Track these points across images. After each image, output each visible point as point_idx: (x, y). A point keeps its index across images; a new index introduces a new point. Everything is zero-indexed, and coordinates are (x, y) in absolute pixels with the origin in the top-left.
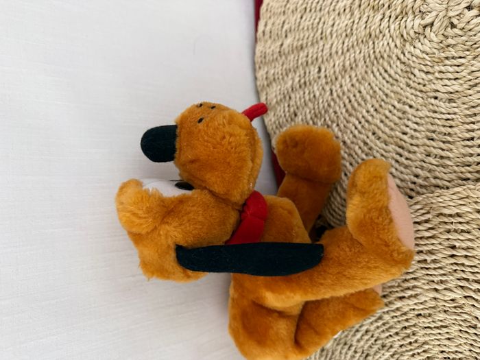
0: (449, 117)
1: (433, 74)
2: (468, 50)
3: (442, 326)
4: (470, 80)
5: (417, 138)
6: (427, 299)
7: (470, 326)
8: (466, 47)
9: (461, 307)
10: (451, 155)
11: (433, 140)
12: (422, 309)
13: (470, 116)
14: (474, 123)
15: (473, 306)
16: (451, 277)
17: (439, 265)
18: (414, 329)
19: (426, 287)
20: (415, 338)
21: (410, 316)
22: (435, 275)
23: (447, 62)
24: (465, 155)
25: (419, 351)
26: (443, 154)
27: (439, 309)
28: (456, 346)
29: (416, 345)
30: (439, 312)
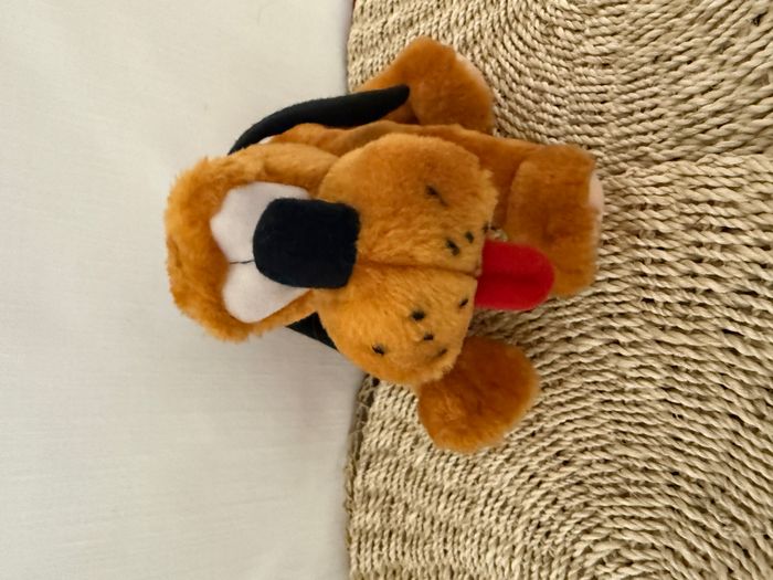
0: (602, 88)
1: (583, 31)
3: (577, 399)
4: (632, 33)
5: (557, 126)
6: (556, 357)
7: (616, 391)
9: (601, 362)
10: (600, 141)
11: (578, 124)
12: (548, 376)
13: (630, 82)
14: (634, 91)
15: (619, 355)
16: (590, 317)
17: (572, 301)
18: (539, 411)
19: (555, 338)
20: (541, 424)
22: (566, 316)
23: (602, 12)
24: (618, 138)
25: (545, 444)
26: (590, 141)
27: (572, 371)
28: (597, 428)
29: (541, 435)
30: (573, 376)
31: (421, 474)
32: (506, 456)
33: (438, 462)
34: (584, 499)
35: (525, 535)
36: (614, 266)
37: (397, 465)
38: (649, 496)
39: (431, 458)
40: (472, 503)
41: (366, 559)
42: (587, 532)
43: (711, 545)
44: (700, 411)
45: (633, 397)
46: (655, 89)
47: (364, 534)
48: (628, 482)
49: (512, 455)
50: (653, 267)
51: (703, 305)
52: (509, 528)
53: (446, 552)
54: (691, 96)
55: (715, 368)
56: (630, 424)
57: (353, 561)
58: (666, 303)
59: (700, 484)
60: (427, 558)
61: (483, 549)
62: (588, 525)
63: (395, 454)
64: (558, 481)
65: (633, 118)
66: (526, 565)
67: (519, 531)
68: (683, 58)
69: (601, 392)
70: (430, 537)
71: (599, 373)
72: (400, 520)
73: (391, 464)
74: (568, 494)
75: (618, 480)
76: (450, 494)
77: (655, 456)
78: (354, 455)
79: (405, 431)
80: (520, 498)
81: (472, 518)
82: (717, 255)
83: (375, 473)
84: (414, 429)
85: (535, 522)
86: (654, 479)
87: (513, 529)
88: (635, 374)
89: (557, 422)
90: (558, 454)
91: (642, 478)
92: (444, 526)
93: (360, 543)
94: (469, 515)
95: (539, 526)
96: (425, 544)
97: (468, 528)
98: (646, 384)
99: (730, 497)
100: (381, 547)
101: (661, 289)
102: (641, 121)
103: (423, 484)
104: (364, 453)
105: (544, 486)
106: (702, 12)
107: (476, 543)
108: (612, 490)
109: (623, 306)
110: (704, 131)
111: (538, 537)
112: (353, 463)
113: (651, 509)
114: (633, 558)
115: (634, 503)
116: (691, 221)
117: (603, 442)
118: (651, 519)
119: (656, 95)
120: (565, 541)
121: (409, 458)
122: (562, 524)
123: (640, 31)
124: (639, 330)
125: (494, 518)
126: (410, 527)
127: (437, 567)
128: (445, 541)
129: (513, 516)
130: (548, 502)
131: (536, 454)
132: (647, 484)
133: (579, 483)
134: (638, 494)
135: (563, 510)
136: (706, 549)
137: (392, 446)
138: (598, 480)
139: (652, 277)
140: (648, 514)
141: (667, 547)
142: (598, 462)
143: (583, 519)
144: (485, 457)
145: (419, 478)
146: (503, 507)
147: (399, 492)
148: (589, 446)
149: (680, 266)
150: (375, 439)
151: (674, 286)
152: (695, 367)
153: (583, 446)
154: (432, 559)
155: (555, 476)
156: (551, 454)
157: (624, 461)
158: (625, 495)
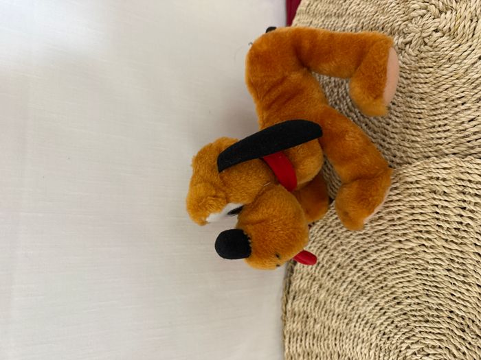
0: (419, 111)
1: (410, 79)
2: (435, 62)
3: (404, 271)
4: (435, 84)
5: (396, 127)
6: (394, 250)
7: (424, 269)
8: (434, 60)
9: (416, 254)
10: (419, 139)
11: (407, 128)
12: (390, 259)
13: (434, 110)
14: (435, 115)
15: (425, 252)
16: (411, 231)
17: (402, 222)
18: (385, 276)
19: (393, 240)
20: (386, 283)
21: (382, 265)
22: (399, 230)
23: (420, 70)
24: (428, 139)
25: (388, 293)
26: (413, 138)
27: (402, 257)
28: (414, 287)
29: (386, 288)
30: (402, 260)
31: (323, 304)
32: (367, 298)
33: (332, 298)
34: (407, 322)
35: (377, 338)
36: (422, 207)
37: (310, 299)
38: (438, 322)
39: (329, 295)
40: (350, 320)
41: (293, 347)
42: (408, 338)
43: (467, 347)
44: (464, 282)
45: (432, 273)
46: (446, 116)
47: (292, 334)
48: (429, 315)
49: (371, 297)
50: (441, 210)
51: (465, 231)
52: (369, 334)
53: (336, 345)
54: (463, 123)
55: (471, 262)
56: (430, 286)
57: (286, 347)
58: (448, 228)
59: (463, 318)
60: (326, 347)
61: (355, 344)
62: (408, 335)
63: (309, 292)
64: (394, 312)
65: (434, 130)
66: (377, 353)
67: (374, 336)
68: (459, 102)
69: (416, 269)
70: (327, 337)
71: (415, 260)
72: (312, 327)
73: (306, 298)
74: (399, 319)
75: (424, 313)
76: (338, 315)
77: (442, 303)
78: (286, 291)
79: (314, 280)
80: (374, 320)
81: (350, 329)
82: (472, 207)
83: (298, 302)
84: (319, 280)
85: (383, 332)
86: (441, 314)
87: (371, 335)
88: (433, 262)
89: (394, 282)
90: (395, 298)
91: (435, 313)
92: (335, 331)
93: (290, 338)
94: (348, 327)
95: (384, 334)
96: (325, 340)
97: (348, 333)
98: (439, 267)
99: (477, 325)
100: (301, 340)
101: (446, 221)
102: (439, 132)
103: (324, 309)
104: (292, 291)
105: (387, 314)
106: (469, 79)
107: (352, 341)
108: (421, 318)
109: (427, 227)
110: (469, 142)
111: (384, 340)
112: (286, 296)
113: (439, 328)
114: (430, 352)
115: (432, 326)
116: (460, 189)
117: (417, 294)
118: (439, 333)
119: (446, 119)
120: (397, 342)
121: (316, 295)
122: (396, 334)
123: (439, 84)
124: (435, 240)
125: (361, 329)
126: (317, 331)
127: (331, 352)
128: (335, 339)
129: (371, 329)
130: (389, 323)
131: (383, 298)
132: (438, 317)
133: (405, 314)
134: (433, 322)
135: (397, 326)
136: (464, 349)
137: (308, 288)
138: (414, 313)
139: (441, 214)
140: (438, 331)
141: (446, 348)
142: (414, 304)
143: (406, 332)
144: (357, 297)
145: (322, 306)
146: (366, 323)
147: (311, 313)
148: (410, 296)
149: (454, 210)
150: (298, 284)
151: (452, 220)
152: (461, 261)
153: (407, 295)
154: (328, 348)
155: (393, 310)
156: (391, 298)
157: (427, 304)
158: (427, 321)
